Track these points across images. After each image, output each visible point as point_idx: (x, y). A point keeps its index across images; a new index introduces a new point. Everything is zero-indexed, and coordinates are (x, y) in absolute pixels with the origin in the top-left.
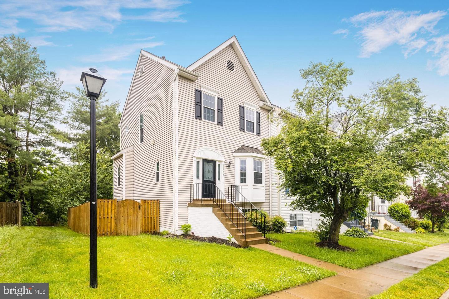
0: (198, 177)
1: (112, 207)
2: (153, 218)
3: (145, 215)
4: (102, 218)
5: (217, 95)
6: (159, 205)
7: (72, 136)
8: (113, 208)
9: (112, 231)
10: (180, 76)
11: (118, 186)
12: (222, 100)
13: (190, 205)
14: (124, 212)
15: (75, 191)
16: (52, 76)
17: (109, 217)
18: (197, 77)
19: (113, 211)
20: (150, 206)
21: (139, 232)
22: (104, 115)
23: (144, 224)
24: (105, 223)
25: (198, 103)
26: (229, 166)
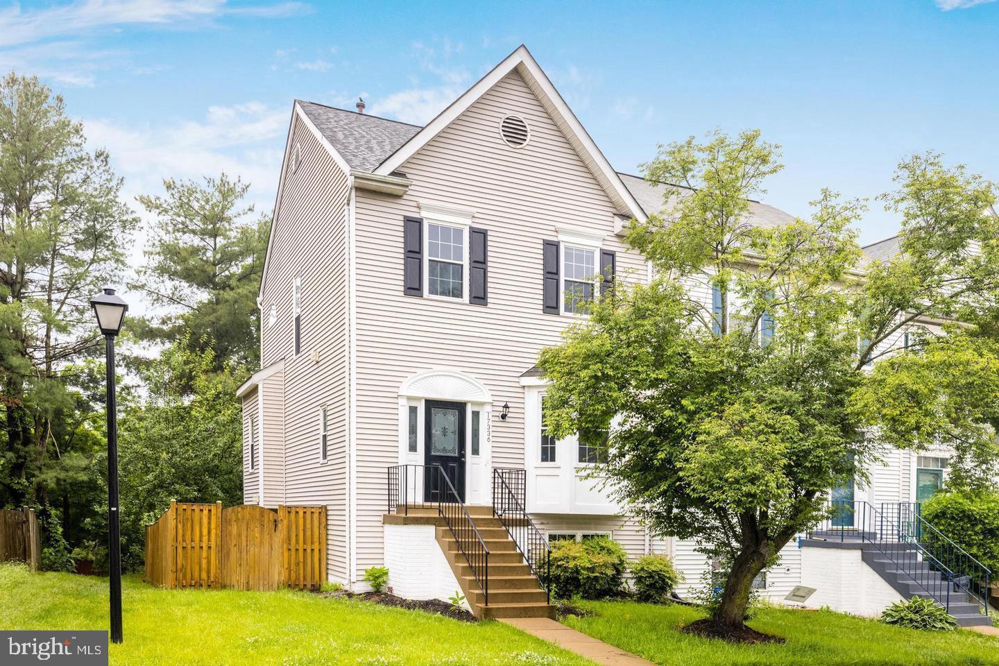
0: (413, 448)
1: (209, 523)
2: (309, 551)
3: (290, 544)
4: (189, 547)
5: (469, 222)
6: (324, 520)
7: (155, 324)
8: (213, 526)
9: (212, 579)
10: (361, 190)
11: (251, 471)
12: (484, 233)
13: (388, 520)
14: (239, 535)
15: (156, 482)
16: (100, 163)
17: (204, 545)
18: (407, 186)
19: (213, 532)
20: (301, 521)
21: (275, 586)
22: (243, 254)
23: (286, 566)
24: (196, 561)
25: (413, 253)
26: (504, 417)
